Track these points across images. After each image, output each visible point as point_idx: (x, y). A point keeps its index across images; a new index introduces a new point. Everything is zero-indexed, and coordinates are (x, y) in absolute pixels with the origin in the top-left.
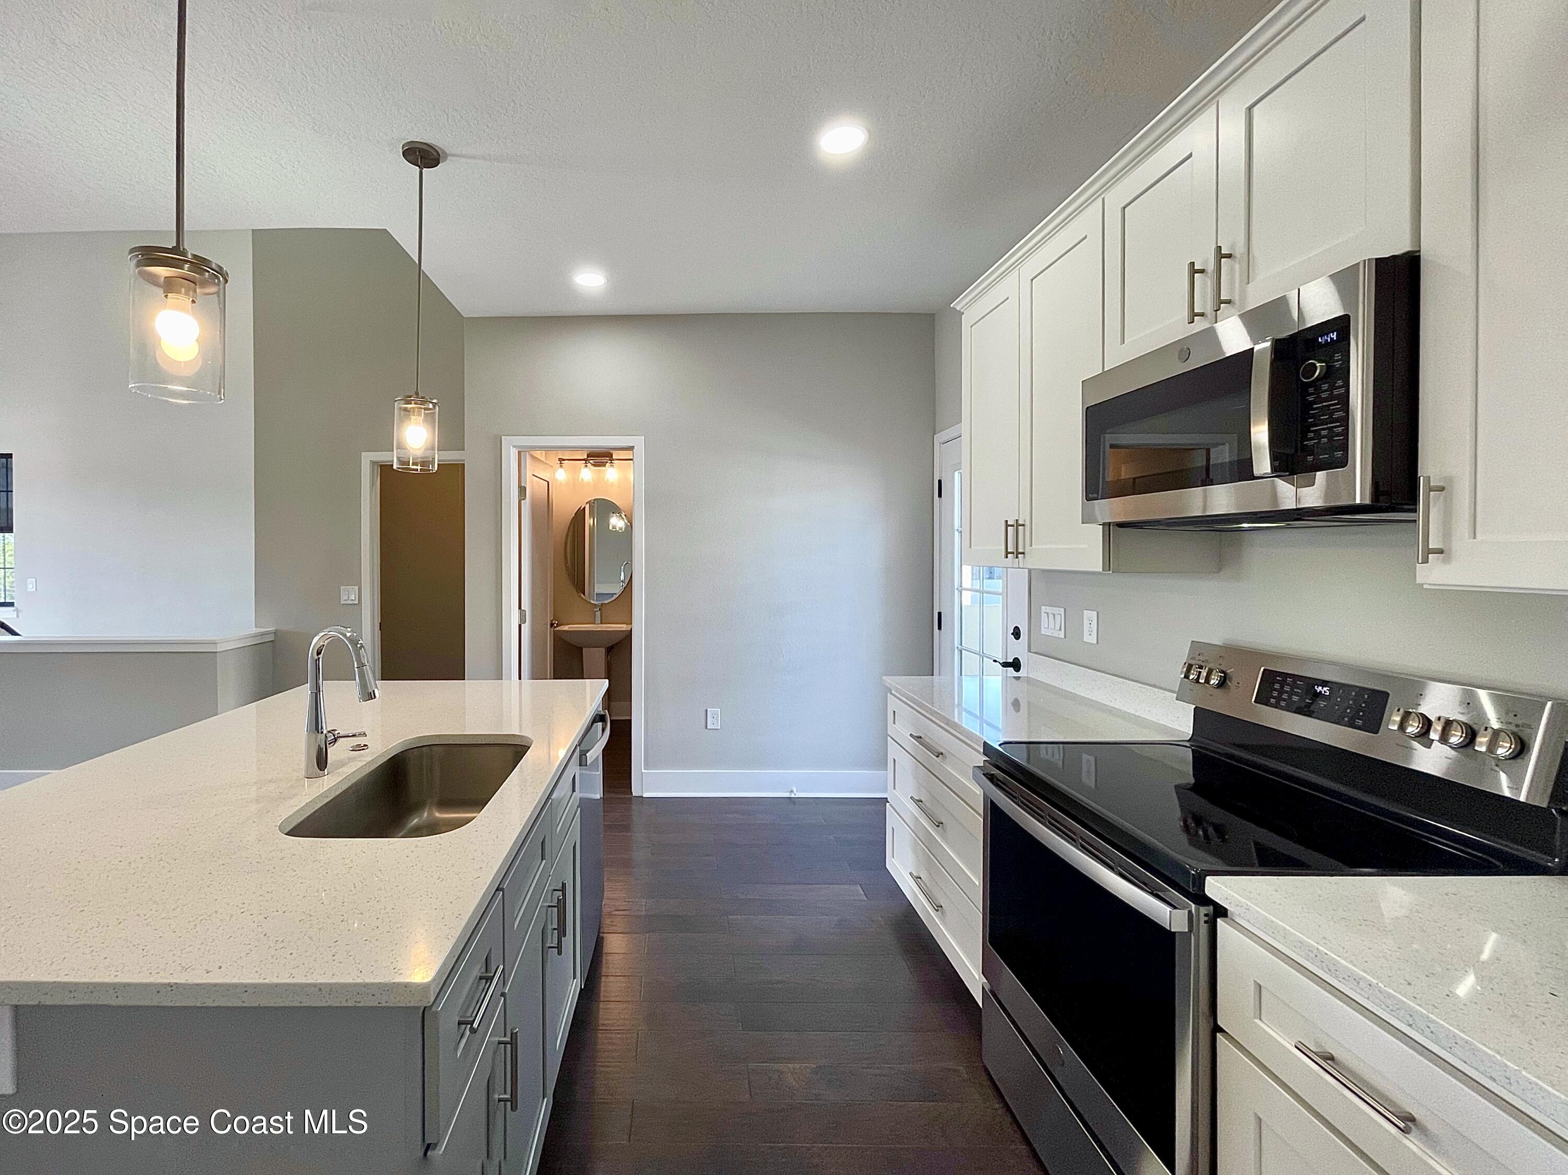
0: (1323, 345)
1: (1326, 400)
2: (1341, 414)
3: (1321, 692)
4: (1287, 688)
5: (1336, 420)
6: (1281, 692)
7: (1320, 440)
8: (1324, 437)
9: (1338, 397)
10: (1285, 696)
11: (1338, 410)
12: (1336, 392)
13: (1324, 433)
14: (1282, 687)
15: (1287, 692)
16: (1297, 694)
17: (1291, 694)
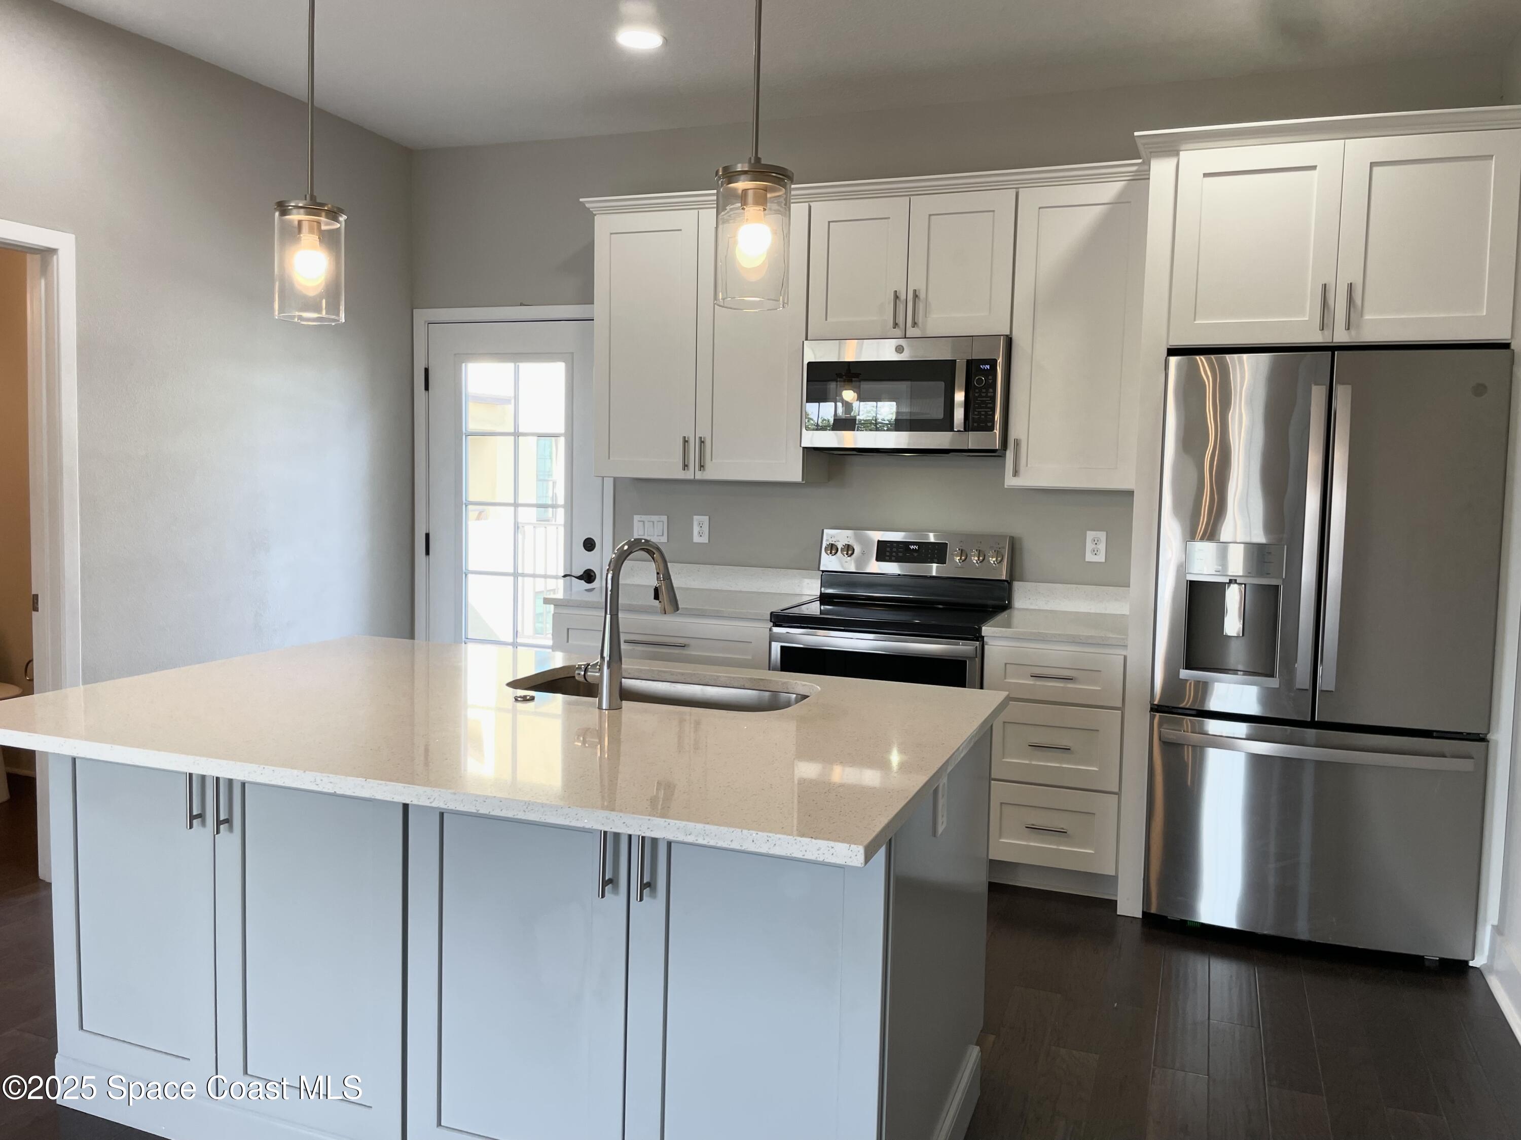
0: (983, 370)
1: (983, 397)
2: (991, 405)
3: (913, 548)
4: (895, 550)
5: (989, 408)
6: (891, 552)
7: (980, 416)
8: (983, 415)
9: (990, 397)
10: (894, 554)
11: (990, 403)
12: (989, 394)
13: (983, 413)
14: (891, 549)
15: (894, 552)
16: (900, 552)
17: (897, 553)
